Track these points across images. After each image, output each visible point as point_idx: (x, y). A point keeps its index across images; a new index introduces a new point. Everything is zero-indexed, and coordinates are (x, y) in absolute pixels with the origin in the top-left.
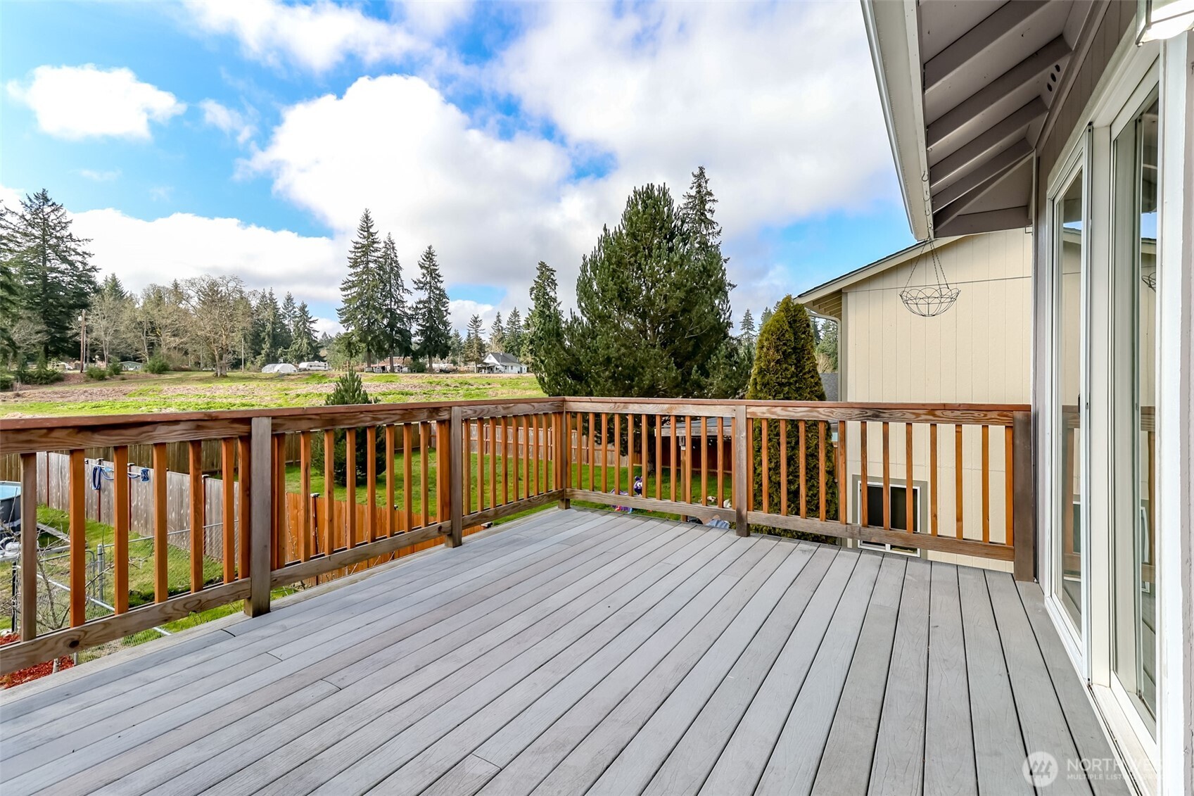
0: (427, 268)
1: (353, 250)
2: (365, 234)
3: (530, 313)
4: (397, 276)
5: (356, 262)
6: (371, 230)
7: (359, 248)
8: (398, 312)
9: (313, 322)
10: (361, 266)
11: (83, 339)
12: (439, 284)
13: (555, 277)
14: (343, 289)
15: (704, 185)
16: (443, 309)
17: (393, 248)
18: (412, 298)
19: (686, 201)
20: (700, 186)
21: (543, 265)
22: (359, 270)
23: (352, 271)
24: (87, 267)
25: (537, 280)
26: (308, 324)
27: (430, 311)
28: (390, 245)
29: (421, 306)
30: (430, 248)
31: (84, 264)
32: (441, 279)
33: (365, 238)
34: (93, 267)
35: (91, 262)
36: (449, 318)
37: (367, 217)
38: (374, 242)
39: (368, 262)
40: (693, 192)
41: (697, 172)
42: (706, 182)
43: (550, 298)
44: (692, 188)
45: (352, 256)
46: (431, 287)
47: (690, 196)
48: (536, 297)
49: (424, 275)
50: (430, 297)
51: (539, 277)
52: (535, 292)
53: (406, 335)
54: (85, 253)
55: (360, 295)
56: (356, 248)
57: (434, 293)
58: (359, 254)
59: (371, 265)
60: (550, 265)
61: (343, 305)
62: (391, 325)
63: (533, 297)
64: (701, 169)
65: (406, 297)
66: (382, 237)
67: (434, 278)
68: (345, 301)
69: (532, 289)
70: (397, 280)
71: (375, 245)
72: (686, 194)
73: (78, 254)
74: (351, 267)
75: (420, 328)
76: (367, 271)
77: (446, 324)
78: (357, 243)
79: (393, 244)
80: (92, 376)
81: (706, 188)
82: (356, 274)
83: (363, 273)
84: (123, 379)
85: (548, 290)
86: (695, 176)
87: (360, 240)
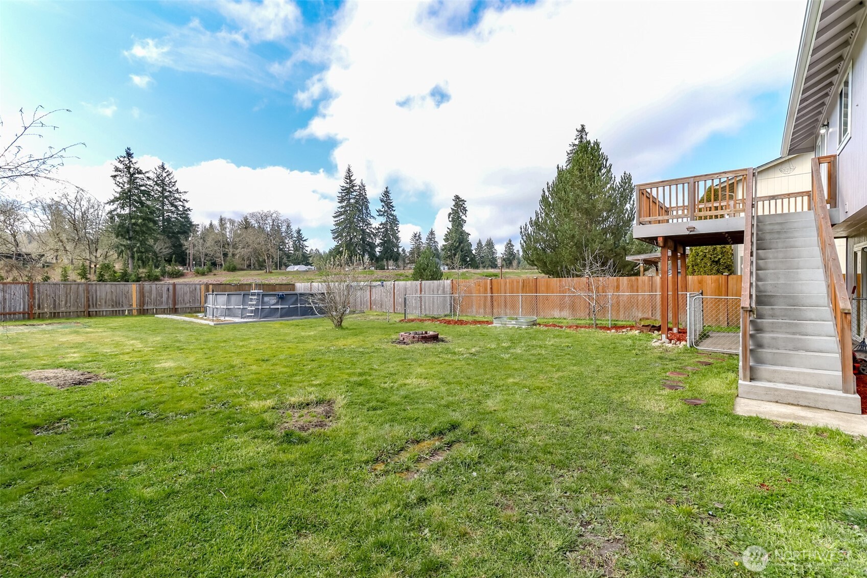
0: (384, 202)
1: (341, 191)
2: (348, 181)
3: (448, 230)
4: (367, 208)
5: (342, 199)
6: (352, 178)
7: (344, 190)
8: (368, 231)
9: (305, 240)
10: (345, 202)
11: (191, 251)
12: (392, 212)
13: (466, 205)
14: (335, 217)
15: (584, 137)
16: (396, 228)
17: (364, 189)
18: (376, 222)
19: (571, 148)
20: (582, 137)
21: (457, 197)
22: (344, 204)
23: (340, 205)
24: (186, 208)
25: (453, 208)
26: (302, 242)
27: (387, 230)
28: (362, 187)
29: (381, 227)
30: (387, 188)
31: (183, 206)
32: (394, 209)
33: (347, 183)
34: (188, 209)
35: (187, 205)
36: (400, 235)
37: (349, 170)
38: (354, 186)
39: (350, 199)
40: (577, 142)
41: (579, 128)
42: (586, 135)
43: (463, 220)
44: (576, 139)
45: (340, 195)
46: (388, 214)
47: (574, 145)
48: (452, 219)
49: (383, 206)
50: (387, 221)
51: (454, 206)
52: (452, 216)
53: (372, 246)
54: (184, 200)
55: (345, 220)
56: (342, 190)
57: (389, 218)
58: (343, 194)
59: (352, 201)
60: (462, 197)
61: (334, 228)
62: (363, 239)
63: (450, 219)
64: (583, 126)
65: (372, 221)
66: (357, 182)
67: (389, 208)
68: (336, 225)
69: (450, 214)
70: (367, 210)
71: (355, 188)
72: (571, 144)
73: (180, 201)
74: (339, 202)
75: (381, 241)
76: (349, 205)
77: (397, 239)
78: (343, 187)
79: (364, 186)
80: (198, 273)
81: (586, 138)
82: (342, 207)
83: (347, 206)
84: (215, 275)
85: (461, 214)
86: (577, 131)
87: (345, 185)
